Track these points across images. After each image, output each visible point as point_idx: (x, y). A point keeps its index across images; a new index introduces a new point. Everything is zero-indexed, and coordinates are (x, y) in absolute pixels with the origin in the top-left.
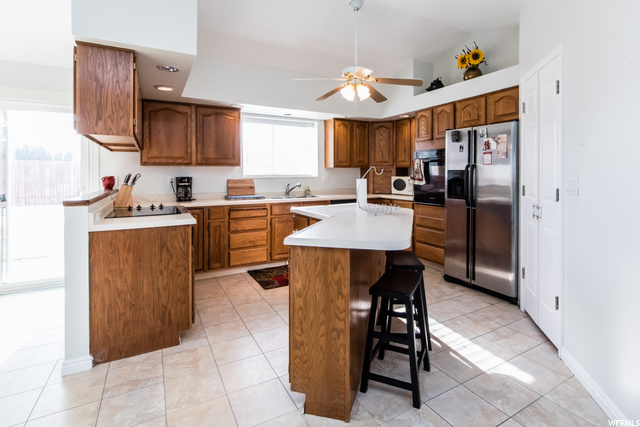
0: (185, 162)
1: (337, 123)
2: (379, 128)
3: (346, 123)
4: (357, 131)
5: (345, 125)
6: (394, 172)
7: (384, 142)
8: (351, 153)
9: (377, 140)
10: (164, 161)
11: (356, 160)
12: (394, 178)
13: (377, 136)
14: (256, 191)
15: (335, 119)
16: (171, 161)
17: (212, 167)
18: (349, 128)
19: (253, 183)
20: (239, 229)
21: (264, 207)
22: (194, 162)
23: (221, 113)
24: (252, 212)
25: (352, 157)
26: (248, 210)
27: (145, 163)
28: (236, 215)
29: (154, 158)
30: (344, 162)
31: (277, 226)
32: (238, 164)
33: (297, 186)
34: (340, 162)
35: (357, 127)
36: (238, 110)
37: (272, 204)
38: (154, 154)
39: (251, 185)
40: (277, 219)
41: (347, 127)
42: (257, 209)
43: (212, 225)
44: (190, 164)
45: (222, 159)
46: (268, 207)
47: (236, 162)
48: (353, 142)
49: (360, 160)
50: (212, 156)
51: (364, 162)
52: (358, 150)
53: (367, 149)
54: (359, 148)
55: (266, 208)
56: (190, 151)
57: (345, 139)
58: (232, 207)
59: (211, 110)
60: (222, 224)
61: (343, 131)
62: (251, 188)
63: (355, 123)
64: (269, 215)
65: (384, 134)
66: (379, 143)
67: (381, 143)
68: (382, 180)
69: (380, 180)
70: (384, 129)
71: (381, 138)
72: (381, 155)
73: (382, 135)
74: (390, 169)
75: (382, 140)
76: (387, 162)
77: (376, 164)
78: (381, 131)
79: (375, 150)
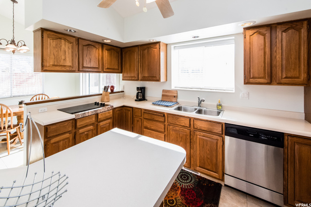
0: (135, 79)
15: (247, 29)
17: (147, 82)
18: (268, 35)
19: (177, 93)
20: (148, 126)
21: (163, 115)
22: (140, 79)
23: (150, 47)
24: (156, 116)
25: (274, 72)
26: (153, 114)
27: (123, 80)
28: (146, 116)
29: (126, 77)
30: (260, 78)
31: (171, 132)
32: (159, 80)
33: (202, 101)
34: (253, 78)
35: (285, 31)
36: (159, 43)
37: (168, 114)
38: (125, 75)
39: (175, 95)
40: (171, 127)
41: (264, 35)
42: (158, 115)
43: (136, 119)
44: (138, 80)
45: (151, 77)
46: (166, 115)
47: (158, 79)
48: (276, 52)
49: (289, 75)
50: (146, 75)
51: (298, 78)
52: (284, 62)
53: (304, 59)
54: (288, 59)
55: (164, 116)
56: (137, 72)
57: (262, 49)
58: (145, 110)
59: (146, 47)
60: (140, 120)
61: (257, 40)
62: (175, 97)
63: (279, 26)
64: (166, 122)
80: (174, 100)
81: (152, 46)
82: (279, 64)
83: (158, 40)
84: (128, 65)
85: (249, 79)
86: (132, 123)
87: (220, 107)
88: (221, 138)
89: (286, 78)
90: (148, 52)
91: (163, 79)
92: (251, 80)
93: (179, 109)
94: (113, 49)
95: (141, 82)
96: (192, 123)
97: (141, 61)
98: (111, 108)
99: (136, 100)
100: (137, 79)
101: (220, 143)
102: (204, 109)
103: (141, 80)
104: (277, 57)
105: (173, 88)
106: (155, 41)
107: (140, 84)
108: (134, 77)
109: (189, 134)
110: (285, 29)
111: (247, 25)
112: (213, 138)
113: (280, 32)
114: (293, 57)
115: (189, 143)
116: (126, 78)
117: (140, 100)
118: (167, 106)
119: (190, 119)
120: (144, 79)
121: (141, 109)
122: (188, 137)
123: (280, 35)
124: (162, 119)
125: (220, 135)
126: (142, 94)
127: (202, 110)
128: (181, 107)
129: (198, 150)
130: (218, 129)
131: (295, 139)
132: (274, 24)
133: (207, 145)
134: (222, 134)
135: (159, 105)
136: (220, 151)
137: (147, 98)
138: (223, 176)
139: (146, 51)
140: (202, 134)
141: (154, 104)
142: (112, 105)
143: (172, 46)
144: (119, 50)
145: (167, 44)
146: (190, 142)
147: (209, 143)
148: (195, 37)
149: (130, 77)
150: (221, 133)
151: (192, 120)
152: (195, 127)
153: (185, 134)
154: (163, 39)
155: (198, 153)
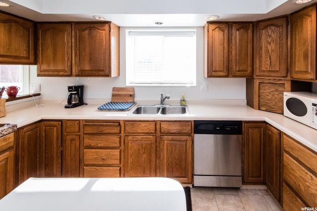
0: (66, 74)
1: (212, 27)
2: (266, 27)
3: (222, 26)
4: (237, 34)
5: (220, 29)
6: (288, 85)
7: (273, 45)
8: (229, 60)
9: (264, 44)
10: (51, 73)
11: (235, 68)
12: (288, 95)
13: (263, 37)
14: (136, 99)
15: (210, 23)
16: (56, 73)
17: (89, 78)
18: (226, 31)
19: (134, 91)
20: (92, 145)
21: (117, 123)
22: (74, 74)
23: (94, 27)
24: (105, 128)
25: (230, 66)
26: (101, 125)
27: (38, 75)
28: (89, 130)
29: (44, 71)
30: (220, 71)
31: (130, 145)
32: (108, 75)
33: (165, 98)
34: (215, 71)
35: (237, 30)
36: (109, 23)
37: (125, 121)
38: (44, 67)
39: (131, 93)
40: (130, 138)
41: (223, 31)
42: (110, 126)
43: (69, 138)
44: (70, 75)
45: (95, 70)
46: (122, 123)
47: (107, 73)
48: (232, 48)
49: (241, 69)
50: (87, 67)
51: (246, 71)
52: (238, 57)
53: (250, 55)
54: (240, 55)
55: (119, 124)
56: (69, 64)
57: (222, 44)
58: (87, 121)
59: (85, 26)
60: (77, 138)
61: (218, 35)
62: (131, 96)
63: (234, 25)
64: (122, 132)
65: (273, 35)
66: (267, 47)
67: (269, 47)
68: (270, 95)
69: (268, 94)
70: (273, 28)
71: (269, 40)
72: (269, 62)
73: (270, 36)
74: (282, 82)
75: (270, 43)
76: (277, 71)
77: (261, 74)
78: (270, 31)
79: (261, 56)
80: (130, 100)
81: (96, 26)
82: (233, 59)
83: (108, 19)
84: (50, 52)
85: (212, 73)
86: (59, 144)
87: (184, 103)
88: (191, 138)
89: (239, 71)
90: (90, 34)
91: (114, 73)
92: (214, 74)
93: (138, 111)
94: (16, 22)
95: (78, 78)
96: (158, 127)
97: (76, 46)
98: (11, 130)
99: (66, 107)
100: (69, 73)
101: (189, 143)
102: (167, 106)
103: (77, 76)
104: (233, 52)
105: (128, 84)
106: (102, 19)
107: (74, 81)
108: (64, 70)
109: (154, 142)
110: (238, 28)
111: (212, 19)
112: (182, 139)
113: (235, 30)
114: (243, 53)
115: (154, 153)
116: (47, 73)
117: (75, 106)
118: (122, 110)
119: (155, 122)
120: (82, 74)
121: (79, 120)
122: (154, 146)
123: (235, 33)
124: (116, 130)
125: (189, 135)
126: (77, 97)
127: (165, 108)
128: (141, 108)
129: (165, 158)
130: (188, 129)
131: (249, 124)
132: (231, 22)
133: (175, 150)
134: (192, 133)
135: (110, 110)
136: (189, 151)
137: (85, 101)
138: (193, 178)
139: (87, 32)
140: (170, 137)
141: (100, 109)
142: (12, 123)
143: (127, 31)
144: (29, 25)
145: (119, 27)
146: (156, 151)
147: (178, 146)
148: (157, 23)
149: (53, 71)
150: (190, 132)
151: (158, 124)
152: (162, 131)
153: (150, 142)
154: (116, 19)
155: (165, 161)
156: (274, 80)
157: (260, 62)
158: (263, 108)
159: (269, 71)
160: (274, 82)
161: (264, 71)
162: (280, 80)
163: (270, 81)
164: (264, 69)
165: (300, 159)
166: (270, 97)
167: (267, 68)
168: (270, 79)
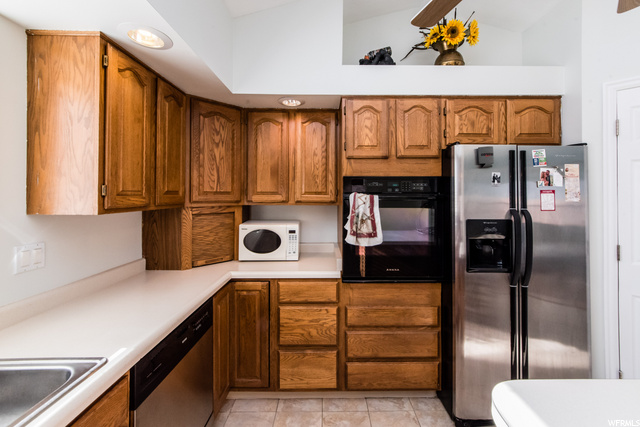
2: (209, 115)
4: (165, 107)
5: (136, 75)
6: (238, 214)
7: (222, 150)
9: (207, 144)
13: (206, 133)
30: (134, 194)
35: (166, 98)
49: (170, 189)
51: (178, 192)
65: (222, 132)
66: (212, 150)
67: (216, 150)
68: (212, 235)
69: (207, 233)
70: (223, 120)
71: (217, 139)
72: (216, 177)
73: (218, 133)
74: (231, 210)
75: (217, 145)
76: (228, 193)
77: (202, 198)
78: (217, 124)
79: (201, 166)
110: (166, 93)
113: (162, 98)
123: (162, 102)
132: (154, 73)
156: (220, 207)
157: (200, 176)
158: (200, 263)
159: (216, 193)
160: (219, 211)
161: (206, 193)
162: (229, 207)
163: (214, 211)
164: (207, 189)
165: (310, 300)
166: (211, 239)
167: (212, 188)
168: (213, 207)
